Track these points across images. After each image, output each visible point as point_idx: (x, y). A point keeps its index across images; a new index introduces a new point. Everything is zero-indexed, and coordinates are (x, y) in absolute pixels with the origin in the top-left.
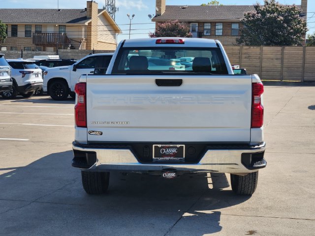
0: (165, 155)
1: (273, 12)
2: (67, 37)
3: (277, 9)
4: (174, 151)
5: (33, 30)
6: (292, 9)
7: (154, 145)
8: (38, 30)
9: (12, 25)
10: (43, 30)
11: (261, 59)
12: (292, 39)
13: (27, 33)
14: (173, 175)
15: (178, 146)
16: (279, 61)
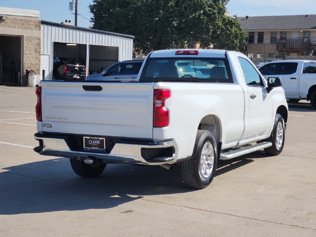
0: (91, 146)
2: (310, 42)
4: (98, 142)
5: (278, 37)
7: (84, 137)
8: (283, 36)
9: (259, 33)
10: (288, 36)
13: (273, 40)
14: (91, 161)
15: (101, 139)
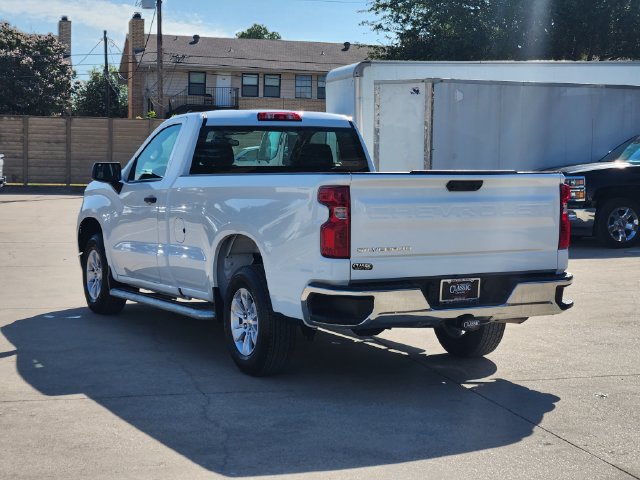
0: (455, 295)
1: (11, 47)
3: (19, 41)
4: (467, 288)
6: (47, 42)
7: (442, 281)
11: (25, 142)
12: (54, 102)
14: (477, 323)
15: (473, 280)
16: (62, 147)
